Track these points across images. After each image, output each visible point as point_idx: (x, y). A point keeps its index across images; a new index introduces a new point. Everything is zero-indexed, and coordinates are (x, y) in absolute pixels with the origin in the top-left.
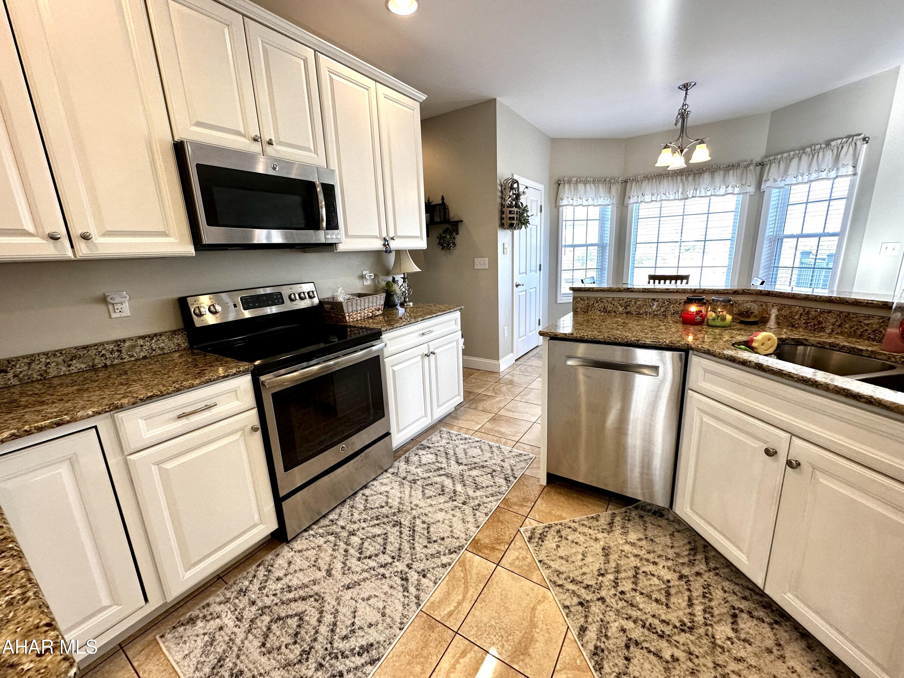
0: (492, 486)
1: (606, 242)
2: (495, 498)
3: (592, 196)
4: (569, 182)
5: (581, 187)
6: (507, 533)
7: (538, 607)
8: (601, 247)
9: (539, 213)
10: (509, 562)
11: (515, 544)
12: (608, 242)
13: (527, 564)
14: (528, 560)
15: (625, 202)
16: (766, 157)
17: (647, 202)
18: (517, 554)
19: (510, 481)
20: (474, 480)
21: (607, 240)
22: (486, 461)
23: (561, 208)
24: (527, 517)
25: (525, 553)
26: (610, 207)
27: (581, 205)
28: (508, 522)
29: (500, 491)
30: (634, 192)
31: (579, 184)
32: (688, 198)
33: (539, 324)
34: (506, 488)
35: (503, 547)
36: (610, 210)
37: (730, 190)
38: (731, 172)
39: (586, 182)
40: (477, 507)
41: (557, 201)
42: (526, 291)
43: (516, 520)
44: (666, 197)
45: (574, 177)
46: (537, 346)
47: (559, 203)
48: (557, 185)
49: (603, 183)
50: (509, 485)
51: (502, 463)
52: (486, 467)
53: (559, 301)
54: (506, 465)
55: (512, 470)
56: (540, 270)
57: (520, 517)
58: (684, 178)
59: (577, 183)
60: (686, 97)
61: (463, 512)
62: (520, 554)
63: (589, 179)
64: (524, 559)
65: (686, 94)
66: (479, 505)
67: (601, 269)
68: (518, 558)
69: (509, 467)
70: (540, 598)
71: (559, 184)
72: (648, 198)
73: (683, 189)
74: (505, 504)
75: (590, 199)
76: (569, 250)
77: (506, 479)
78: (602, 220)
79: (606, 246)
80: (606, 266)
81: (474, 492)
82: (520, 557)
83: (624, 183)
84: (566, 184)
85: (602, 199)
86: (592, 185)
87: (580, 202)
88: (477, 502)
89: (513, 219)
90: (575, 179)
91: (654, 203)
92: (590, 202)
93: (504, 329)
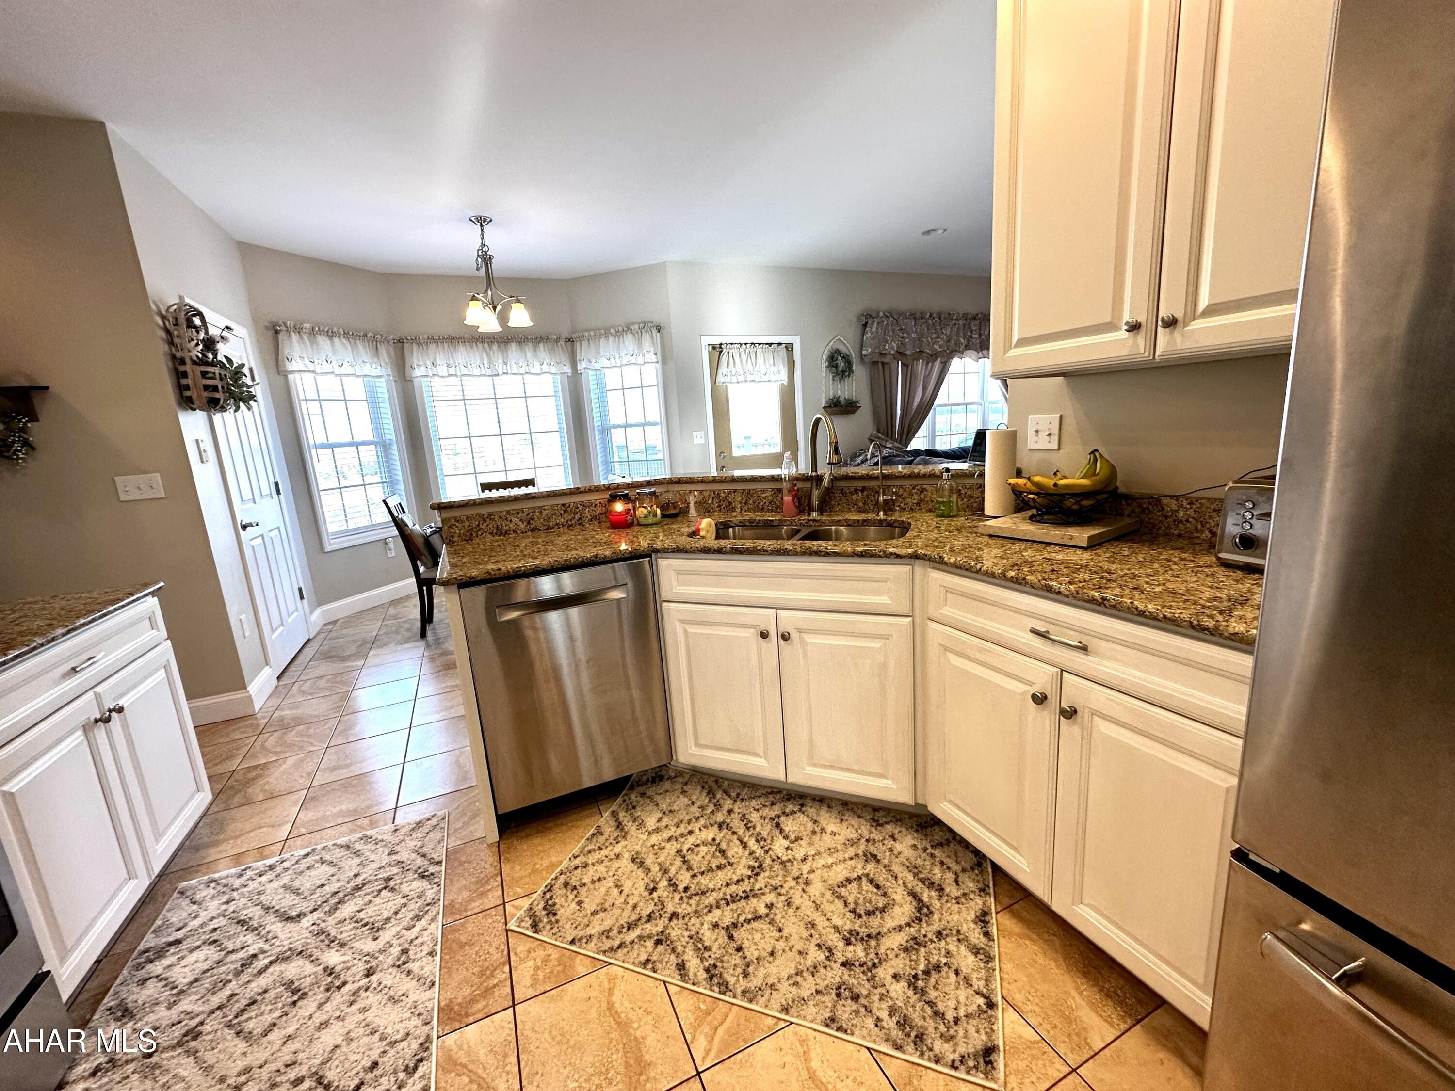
0: (405, 905)
1: (388, 437)
2: (428, 917)
3: (347, 359)
4: (298, 330)
5: (323, 341)
6: (492, 950)
7: (614, 998)
8: (383, 446)
10: (528, 984)
11: (516, 954)
12: (394, 438)
13: (556, 963)
14: (553, 956)
15: (407, 375)
16: (573, 332)
17: (443, 377)
18: (531, 963)
19: (432, 874)
20: (356, 922)
21: (390, 434)
22: (356, 876)
23: (290, 377)
24: (504, 904)
25: (542, 952)
26: (383, 380)
27: (332, 373)
28: (479, 935)
29: (429, 901)
30: (418, 360)
31: (318, 336)
32: (498, 375)
33: (302, 597)
34: (435, 889)
35: (502, 975)
36: (384, 385)
37: (545, 368)
38: (541, 345)
39: (331, 335)
40: (403, 958)
41: (280, 363)
42: (262, 536)
43: (490, 921)
44: (469, 370)
45: (308, 322)
46: (308, 641)
47: (284, 366)
48: (271, 333)
49: (363, 341)
50: (436, 880)
51: (394, 857)
52: (364, 885)
53: (328, 548)
54: (404, 856)
55: (424, 856)
56: (278, 492)
57: (493, 911)
58: (486, 345)
59: (313, 333)
60: (482, 234)
61: (380, 988)
62: (535, 959)
63: (335, 329)
64: (546, 960)
65: (482, 230)
66: (405, 951)
67: (391, 482)
68: (537, 968)
69: (414, 856)
70: (607, 987)
71: (277, 332)
72: (442, 370)
73: (490, 362)
74: (453, 913)
75: (345, 364)
76: (325, 453)
77: (423, 877)
78: (372, 400)
79: (390, 444)
80: (400, 478)
81: (375, 939)
82: (539, 963)
83: (400, 344)
84: (292, 333)
85: (368, 365)
86: (344, 341)
87: (327, 368)
88: (396, 951)
89: (215, 389)
90: (308, 326)
91: (451, 378)
92: (347, 369)
93: (241, 620)
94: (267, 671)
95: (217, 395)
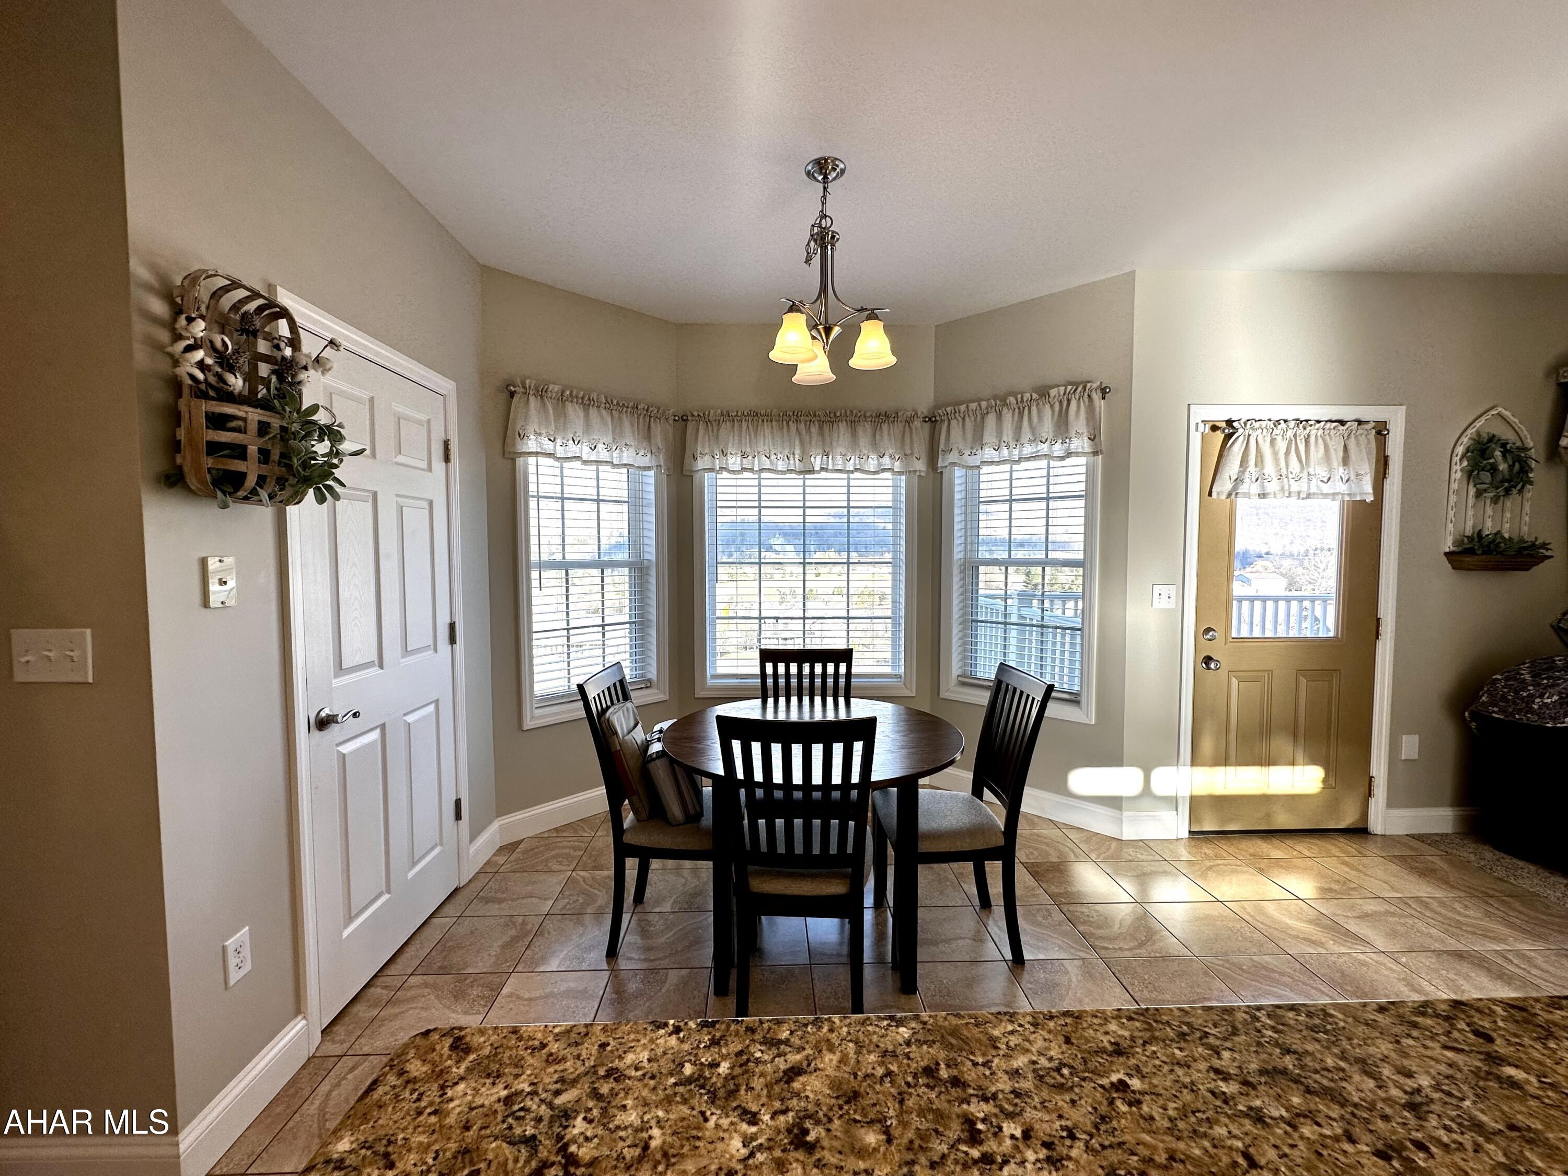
1: (647, 557)
3: (604, 440)
4: (541, 393)
5: (574, 412)
8: (638, 570)
9: (439, 465)
12: (653, 558)
15: (686, 467)
16: (937, 407)
17: (734, 472)
21: (650, 553)
23: (520, 461)
26: (652, 473)
27: (577, 458)
30: (703, 447)
31: (568, 404)
32: (812, 471)
33: (458, 816)
36: (652, 481)
37: (886, 461)
38: (885, 427)
39: (587, 402)
41: (508, 440)
42: (381, 727)
44: (771, 463)
45: (554, 383)
46: (456, 890)
47: (514, 445)
48: (505, 395)
49: (632, 414)
53: (529, 724)
56: (452, 640)
58: (802, 426)
59: (561, 399)
60: (824, 197)
63: (594, 396)
65: (825, 189)
67: (642, 623)
71: (512, 394)
72: (734, 461)
73: (803, 452)
75: (600, 446)
76: (553, 577)
78: (634, 503)
79: (648, 568)
80: (653, 617)
83: (681, 424)
84: (532, 398)
85: (632, 450)
86: (604, 412)
87: (573, 449)
89: (240, 452)
90: (557, 388)
91: (746, 474)
92: (602, 454)
93: (224, 949)
94: (299, 1025)
95: (238, 466)
